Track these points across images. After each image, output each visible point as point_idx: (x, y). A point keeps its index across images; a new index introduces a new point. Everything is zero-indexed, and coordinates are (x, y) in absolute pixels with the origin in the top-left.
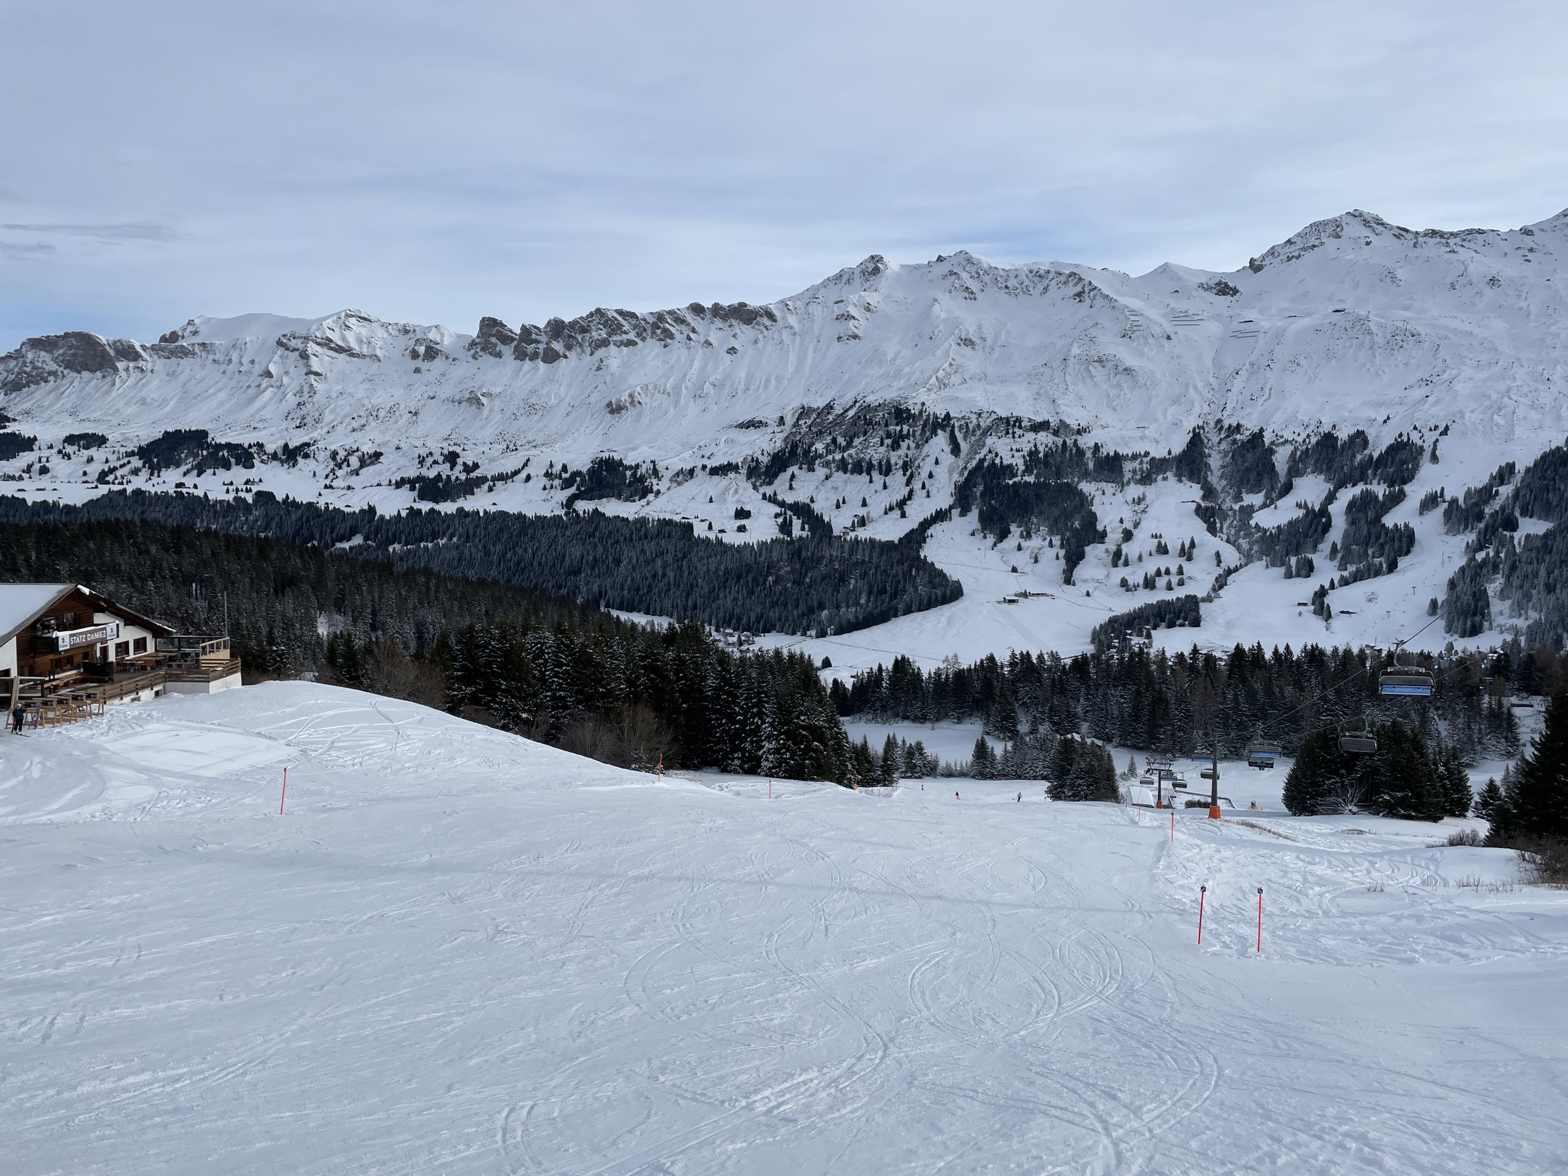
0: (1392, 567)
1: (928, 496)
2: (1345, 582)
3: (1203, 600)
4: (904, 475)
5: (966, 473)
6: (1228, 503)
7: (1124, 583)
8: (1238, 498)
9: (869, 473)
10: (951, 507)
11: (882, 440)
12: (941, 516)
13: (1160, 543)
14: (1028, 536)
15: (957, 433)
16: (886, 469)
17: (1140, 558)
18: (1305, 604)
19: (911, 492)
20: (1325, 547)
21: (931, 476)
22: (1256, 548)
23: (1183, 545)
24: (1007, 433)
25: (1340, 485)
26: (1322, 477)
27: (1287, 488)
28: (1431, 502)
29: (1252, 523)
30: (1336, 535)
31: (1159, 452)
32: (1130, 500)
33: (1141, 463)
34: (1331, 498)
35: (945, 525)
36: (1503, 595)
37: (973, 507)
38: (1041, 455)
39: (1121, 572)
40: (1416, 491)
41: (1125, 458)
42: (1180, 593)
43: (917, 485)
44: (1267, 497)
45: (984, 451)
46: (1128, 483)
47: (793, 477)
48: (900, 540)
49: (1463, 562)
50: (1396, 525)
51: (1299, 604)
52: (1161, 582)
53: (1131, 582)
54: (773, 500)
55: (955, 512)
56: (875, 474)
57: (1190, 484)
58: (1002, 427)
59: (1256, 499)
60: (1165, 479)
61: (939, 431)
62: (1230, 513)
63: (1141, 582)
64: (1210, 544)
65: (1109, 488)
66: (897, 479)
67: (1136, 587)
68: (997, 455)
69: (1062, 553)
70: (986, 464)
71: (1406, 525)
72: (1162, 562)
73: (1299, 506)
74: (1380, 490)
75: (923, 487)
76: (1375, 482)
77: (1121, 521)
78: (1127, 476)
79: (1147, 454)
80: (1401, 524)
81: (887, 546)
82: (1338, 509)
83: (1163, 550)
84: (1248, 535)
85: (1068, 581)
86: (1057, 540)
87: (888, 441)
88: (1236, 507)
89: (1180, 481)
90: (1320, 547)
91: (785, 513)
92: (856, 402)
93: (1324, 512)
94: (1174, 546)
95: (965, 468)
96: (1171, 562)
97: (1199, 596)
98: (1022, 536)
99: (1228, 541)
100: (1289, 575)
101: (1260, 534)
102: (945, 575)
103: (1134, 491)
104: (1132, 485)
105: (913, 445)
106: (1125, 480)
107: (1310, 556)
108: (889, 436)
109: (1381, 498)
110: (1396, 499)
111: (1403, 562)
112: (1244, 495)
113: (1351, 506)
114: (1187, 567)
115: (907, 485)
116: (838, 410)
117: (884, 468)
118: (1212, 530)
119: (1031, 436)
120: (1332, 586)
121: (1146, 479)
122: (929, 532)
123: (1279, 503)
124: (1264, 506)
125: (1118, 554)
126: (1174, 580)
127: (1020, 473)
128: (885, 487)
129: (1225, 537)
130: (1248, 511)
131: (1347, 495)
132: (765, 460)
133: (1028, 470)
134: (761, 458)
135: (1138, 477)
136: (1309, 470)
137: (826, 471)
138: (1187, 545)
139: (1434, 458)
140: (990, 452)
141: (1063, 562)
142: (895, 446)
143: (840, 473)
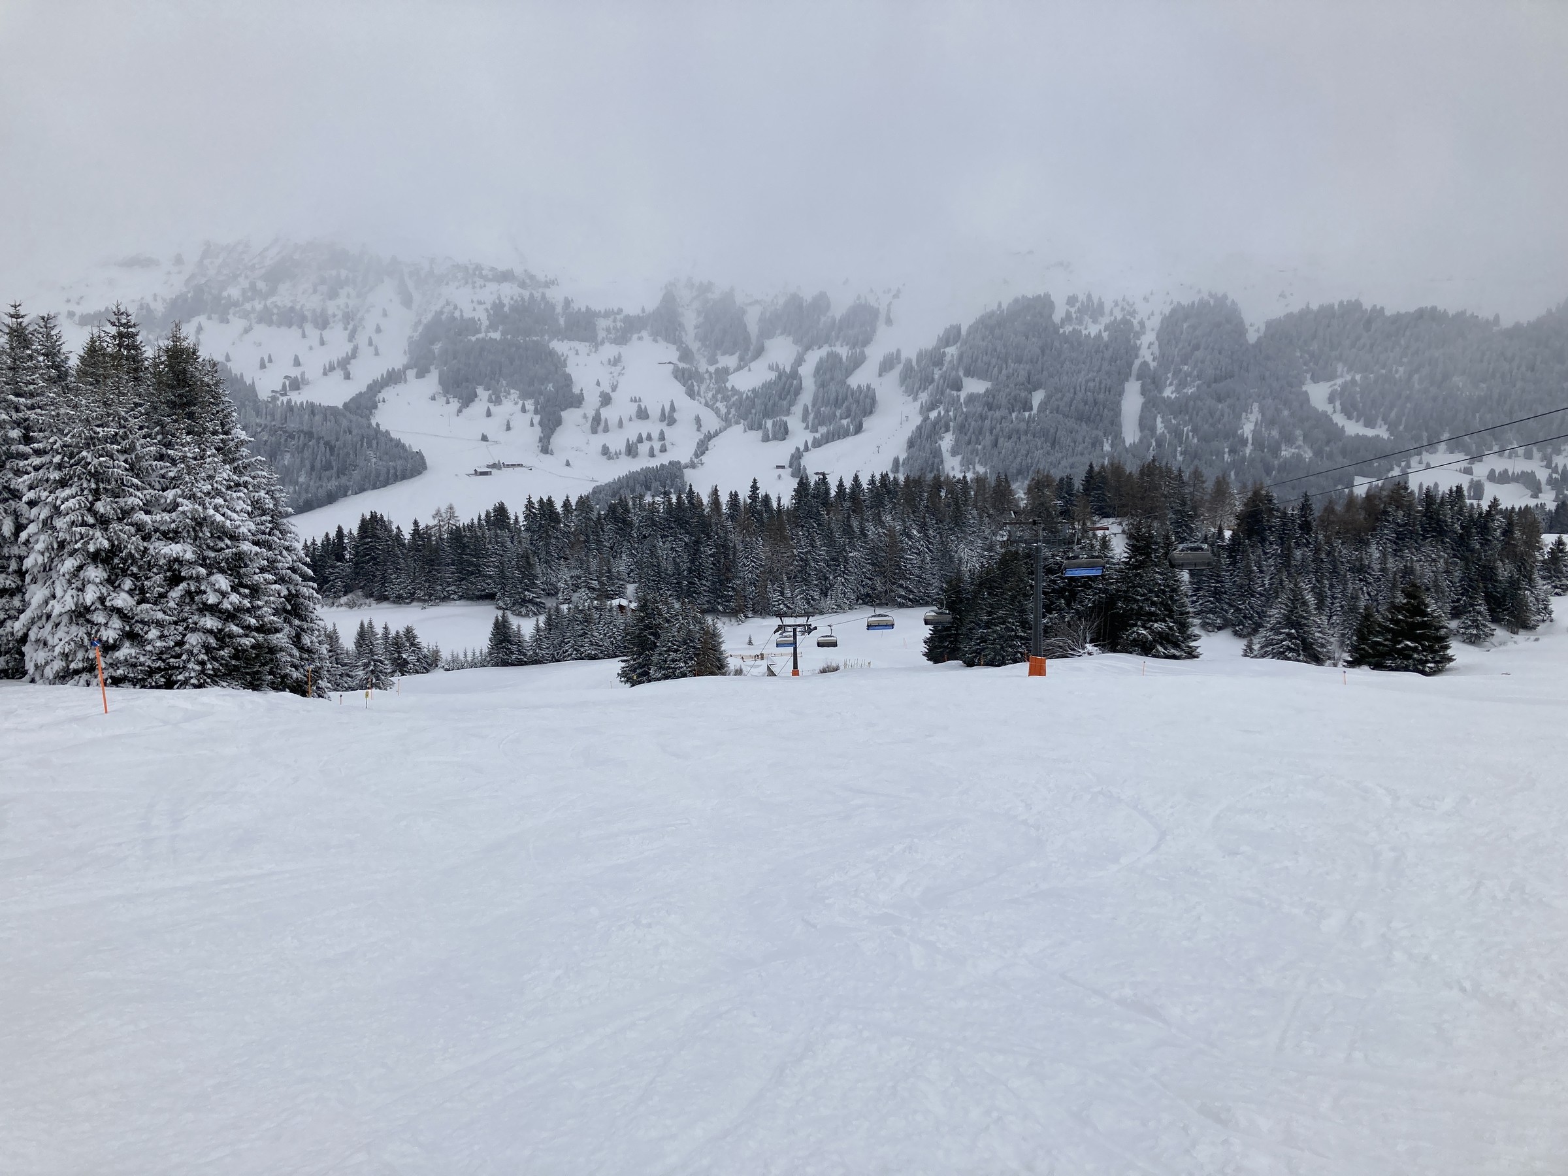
0: (859, 429)
1: (377, 354)
2: (817, 444)
3: (686, 467)
4: (346, 329)
5: (420, 329)
6: (703, 366)
7: (605, 451)
8: (713, 361)
9: (301, 327)
10: (407, 367)
11: (314, 286)
12: (393, 378)
13: (639, 406)
14: (497, 401)
15: (407, 281)
16: (323, 322)
17: (620, 424)
18: (783, 467)
19: (355, 349)
20: (798, 409)
21: (378, 330)
22: (733, 411)
23: (663, 409)
24: (467, 283)
25: (808, 348)
26: (791, 339)
27: (760, 352)
28: (886, 365)
29: (729, 385)
30: (806, 398)
31: (632, 309)
32: (605, 361)
33: (614, 321)
34: (799, 361)
35: (400, 388)
36: (954, 453)
37: (432, 368)
38: (506, 309)
39: (600, 440)
40: (875, 354)
41: (597, 315)
42: (663, 459)
43: (362, 339)
44: (741, 359)
45: (441, 302)
46: (602, 343)
48: (345, 405)
49: (918, 420)
50: (859, 386)
51: (778, 467)
52: (644, 448)
53: (612, 450)
55: (411, 373)
56: (309, 328)
57: (665, 344)
58: (460, 276)
59: (730, 361)
60: (640, 338)
61: (385, 279)
62: (706, 376)
63: (623, 450)
64: (688, 408)
65: (582, 347)
66: (336, 333)
67: (618, 454)
68: (456, 307)
69: (537, 419)
70: (444, 317)
71: (868, 387)
72: (644, 428)
73: (771, 368)
74: (843, 351)
75: (370, 343)
76: (838, 344)
77: (598, 384)
78: (601, 334)
79: (620, 311)
80: (864, 384)
81: (330, 413)
82: (807, 371)
83: (643, 414)
84: (726, 399)
85: (545, 450)
86: (530, 404)
87: (324, 288)
88: (712, 369)
89: (655, 341)
90: (793, 409)
92: (278, 239)
93: (794, 374)
94: (654, 411)
95: (420, 322)
96: (653, 427)
97: (683, 462)
98: (490, 400)
99: (707, 405)
100: (766, 439)
101: (736, 397)
102: (403, 446)
103: (609, 351)
104: (607, 345)
105: (354, 293)
106: (599, 339)
107: (785, 418)
108: (322, 281)
109: (844, 359)
110: (857, 362)
111: (867, 423)
112: (719, 358)
113: (818, 370)
114: (668, 432)
115: (350, 340)
116: (255, 249)
117: (319, 320)
118: (691, 394)
119: (492, 287)
120: (807, 449)
121: (622, 337)
122: (380, 396)
123: (753, 365)
124: (739, 368)
125: (597, 420)
126: (657, 446)
127: (483, 328)
128: (322, 343)
129: (703, 401)
130: (723, 373)
131: (814, 358)
133: (492, 326)
135: (612, 336)
136: (778, 332)
137: (244, 322)
138: (667, 409)
139: (889, 322)
140: (448, 303)
141: (538, 429)
142: (332, 294)
143: (264, 325)
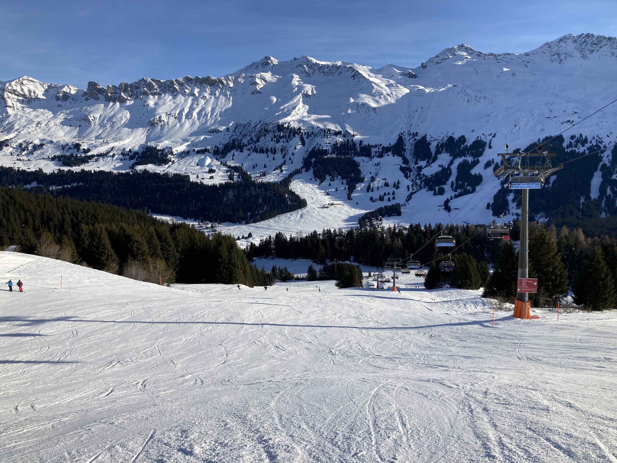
0: (474, 191)
1: (292, 163)
2: (456, 197)
3: (402, 205)
4: (282, 154)
5: (308, 153)
6: (412, 165)
7: (371, 199)
8: (416, 163)
9: (267, 153)
10: (302, 168)
11: (272, 138)
12: (297, 172)
13: (386, 182)
14: (333, 180)
15: (304, 136)
16: (274, 151)
17: (378, 188)
18: (441, 206)
19: (285, 161)
20: (449, 182)
21: (293, 154)
22: (423, 183)
23: (395, 183)
24: (325, 136)
25: (455, 158)
26: (449, 154)
27: (435, 159)
28: (488, 165)
29: (422, 173)
30: (453, 178)
31: (386, 145)
32: (374, 165)
33: (379, 148)
34: (451, 163)
35: (299, 175)
36: (514, 201)
37: (311, 168)
38: (339, 145)
39: (370, 194)
40: (483, 159)
41: (372, 146)
42: (393, 202)
43: (287, 158)
44: (428, 162)
45: (315, 144)
46: (373, 157)
47: (234, 154)
48: (281, 182)
49: (500, 188)
50: (475, 174)
51: (439, 206)
52: (386, 198)
53: (374, 199)
54: (225, 165)
55: (303, 170)
56: (269, 153)
57: (398, 157)
58: (323, 133)
59: (423, 163)
60: (388, 155)
61: (296, 135)
62: (413, 169)
63: (378, 199)
64: (405, 182)
65: (366, 159)
66: (279, 155)
67: (376, 200)
68: (320, 145)
69: (347, 187)
70: (316, 149)
71: (479, 174)
72: (387, 190)
73: (439, 166)
74: (470, 159)
75: (290, 159)
76: (468, 156)
77: (371, 173)
78: (373, 154)
79: (381, 145)
80: (477, 173)
81: (275, 184)
82: (454, 168)
84: (420, 178)
85: (349, 198)
86: (345, 181)
87: (275, 139)
88: (416, 166)
89: (394, 156)
90: (447, 182)
91: (231, 171)
92: (260, 121)
93: (449, 168)
94: (391, 183)
95: (308, 151)
96: (390, 190)
98: (331, 180)
99: (412, 181)
100: (435, 194)
101: (425, 178)
102: (299, 197)
103: (376, 160)
104: (375, 158)
105: (285, 141)
106: (372, 156)
107: (443, 186)
108: (275, 137)
109: (470, 163)
110: (476, 163)
111: (478, 188)
112: (419, 162)
113: (459, 165)
114: (396, 191)
115: (283, 158)
116: (253, 125)
117: (273, 151)
118: (406, 176)
119: (334, 137)
120: (451, 199)
121: (381, 156)
122: (292, 178)
123: (432, 165)
124: (426, 166)
125: (369, 187)
126: (391, 197)
127: (330, 153)
128: (274, 159)
129: (411, 179)
130: (420, 168)
131: (458, 161)
132: (221, 147)
133: (333, 152)
134: (219, 146)
135: (377, 154)
136: (444, 151)
137: (248, 152)
139: (490, 147)
140: (317, 144)
141: (347, 190)
142: (278, 141)
143: (255, 153)
